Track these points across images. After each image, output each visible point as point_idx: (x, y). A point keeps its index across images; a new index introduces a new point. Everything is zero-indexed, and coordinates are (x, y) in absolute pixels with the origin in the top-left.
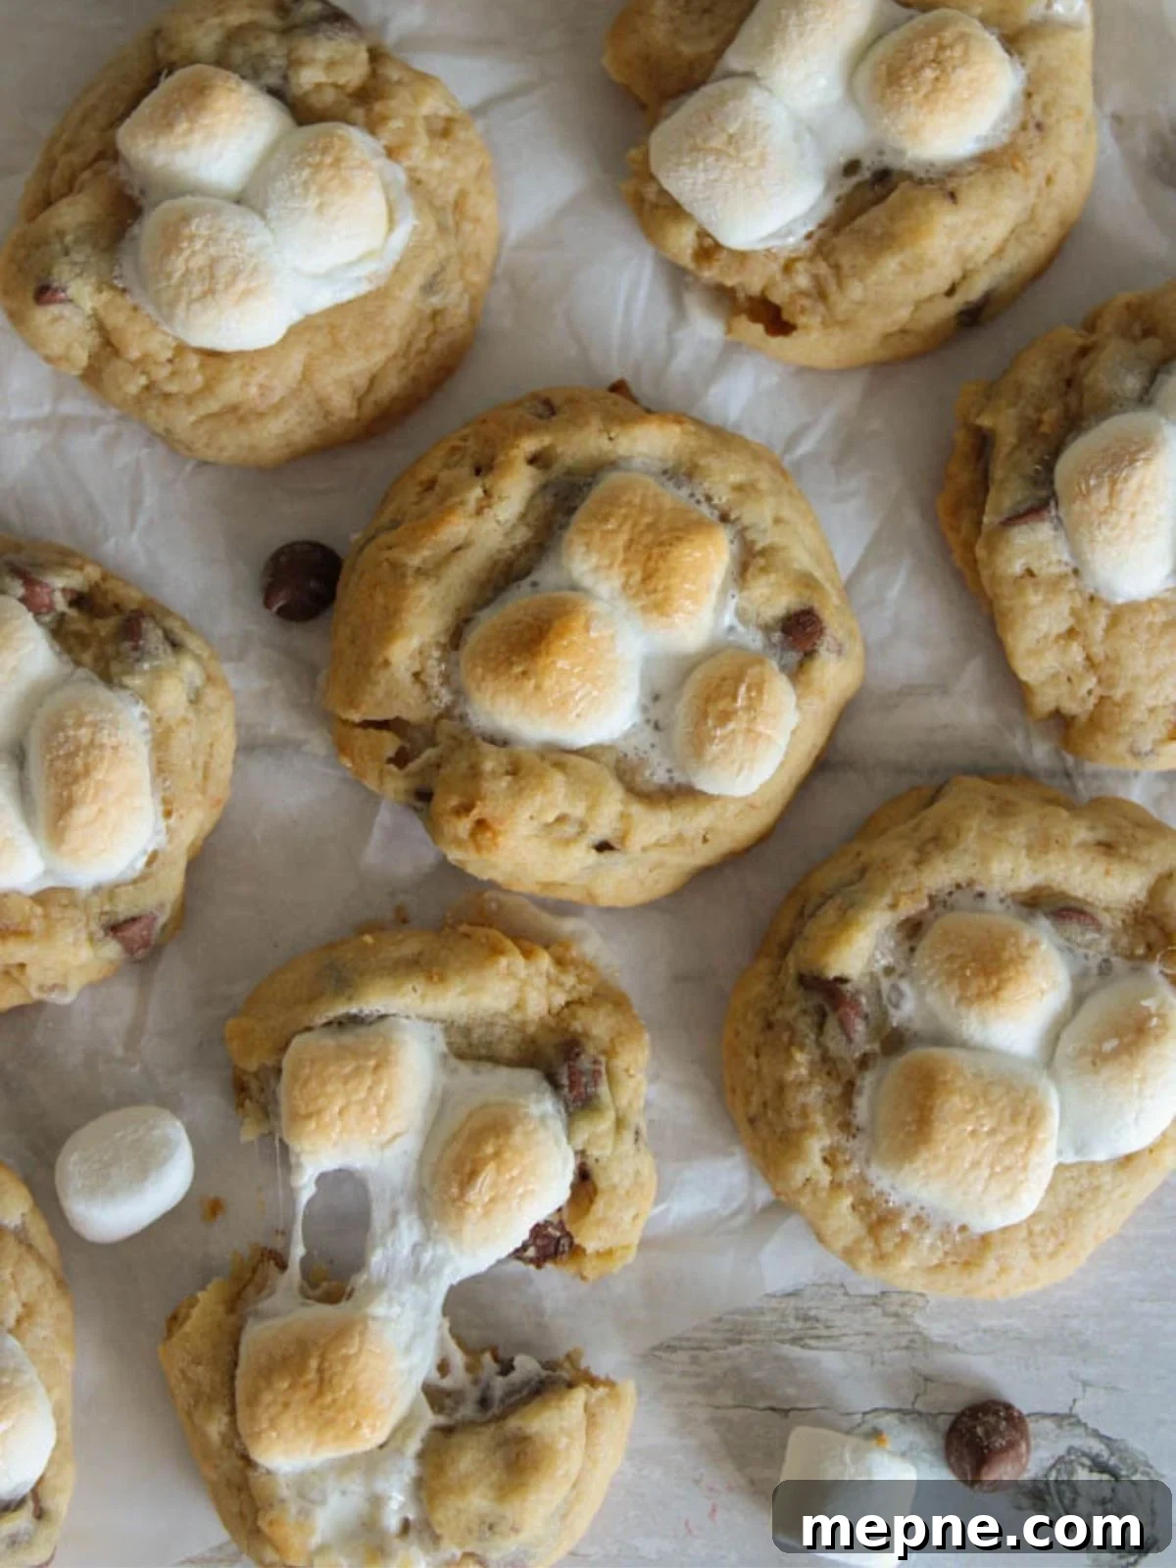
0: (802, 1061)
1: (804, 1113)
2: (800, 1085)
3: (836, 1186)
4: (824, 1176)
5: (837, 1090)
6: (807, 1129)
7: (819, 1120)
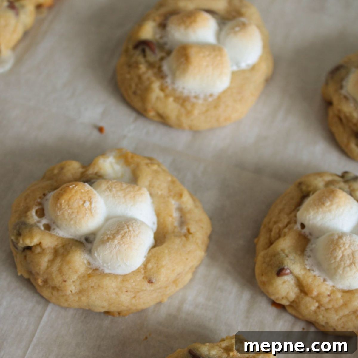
0: (143, 68)
1: (149, 79)
2: (144, 73)
3: (167, 96)
4: (162, 94)
5: (156, 70)
6: (151, 83)
7: (153, 79)
